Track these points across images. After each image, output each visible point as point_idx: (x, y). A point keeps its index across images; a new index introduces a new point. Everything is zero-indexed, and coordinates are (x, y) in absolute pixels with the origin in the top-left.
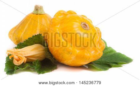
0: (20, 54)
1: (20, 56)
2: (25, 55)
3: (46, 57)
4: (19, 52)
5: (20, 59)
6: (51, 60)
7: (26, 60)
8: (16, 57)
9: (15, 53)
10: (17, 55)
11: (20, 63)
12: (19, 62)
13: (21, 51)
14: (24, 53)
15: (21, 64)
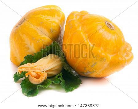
0: (38, 69)
4: (36, 66)
9: (31, 69)
11: (40, 81)
12: (39, 79)
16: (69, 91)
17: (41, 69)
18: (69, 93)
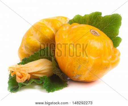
0: (23, 70)
1: (23, 72)
2: (29, 71)
3: (54, 73)
4: (22, 68)
5: (23, 76)
6: (60, 76)
7: (29, 77)
8: (18, 74)
9: (17, 70)
10: (19, 71)
12: (22, 79)
13: (24, 67)
14: (27, 69)
15: (24, 81)
16: (51, 91)
17: (26, 70)
18: (51, 93)
